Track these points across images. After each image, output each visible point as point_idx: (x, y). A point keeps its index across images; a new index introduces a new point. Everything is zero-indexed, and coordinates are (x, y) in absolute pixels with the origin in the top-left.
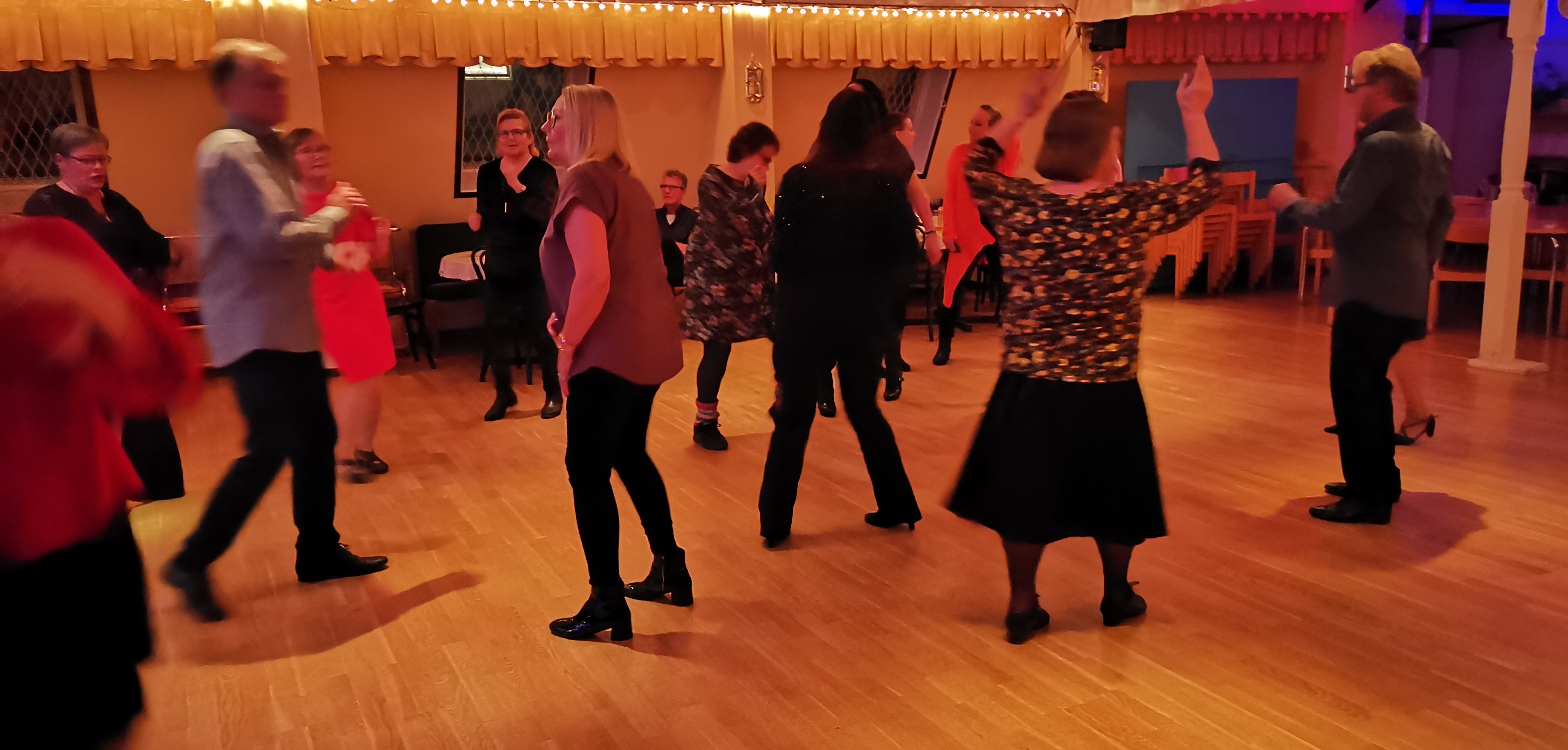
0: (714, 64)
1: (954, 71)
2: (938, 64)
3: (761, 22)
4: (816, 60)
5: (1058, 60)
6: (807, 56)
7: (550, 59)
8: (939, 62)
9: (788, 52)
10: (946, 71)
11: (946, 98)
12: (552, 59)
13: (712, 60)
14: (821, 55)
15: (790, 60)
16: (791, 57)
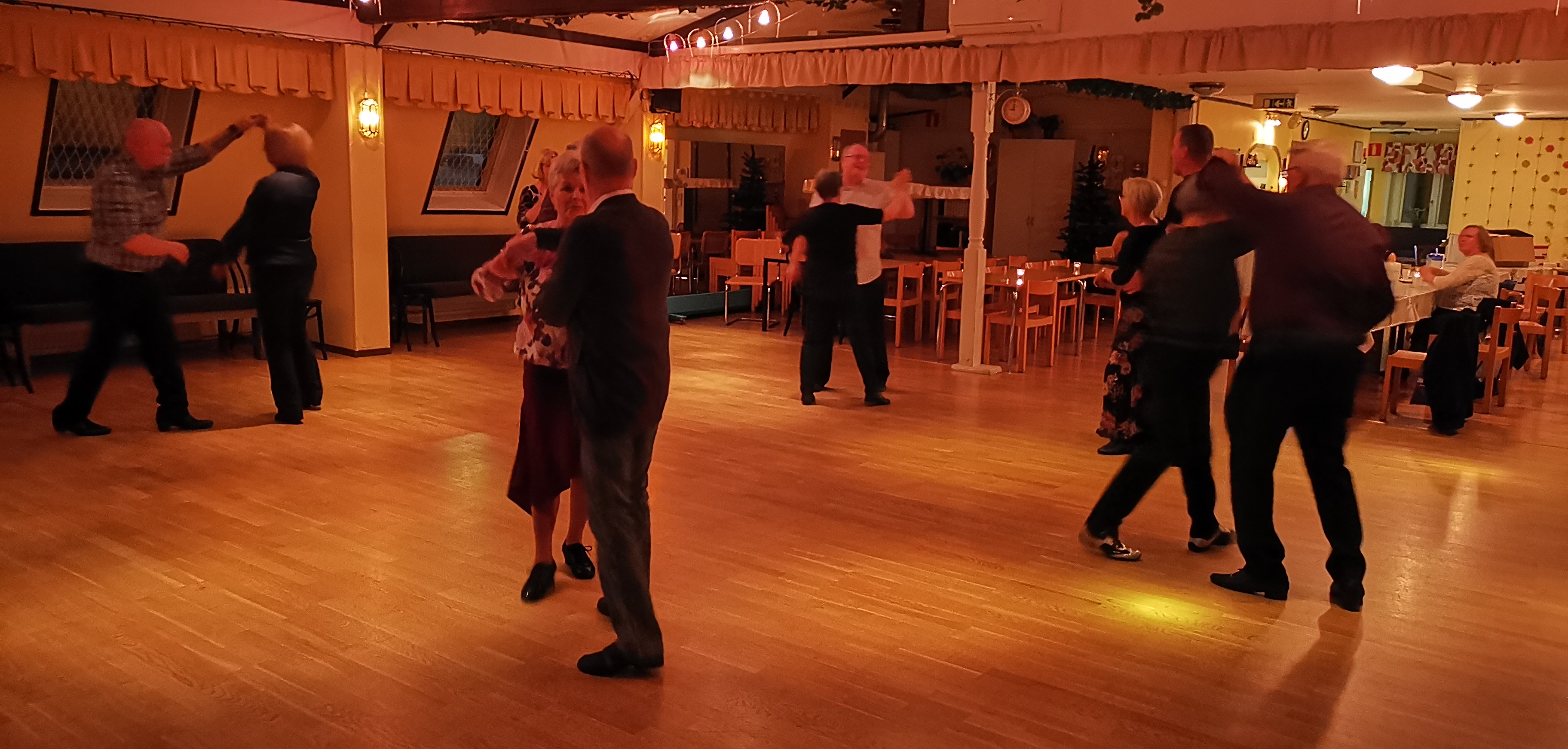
0: (324, 97)
1: (537, 121)
2: (527, 113)
4: (421, 101)
5: (624, 118)
6: (413, 96)
7: (159, 79)
8: (528, 112)
9: (395, 91)
10: (531, 119)
11: (529, 143)
12: (161, 80)
13: (323, 93)
16: (397, 96)
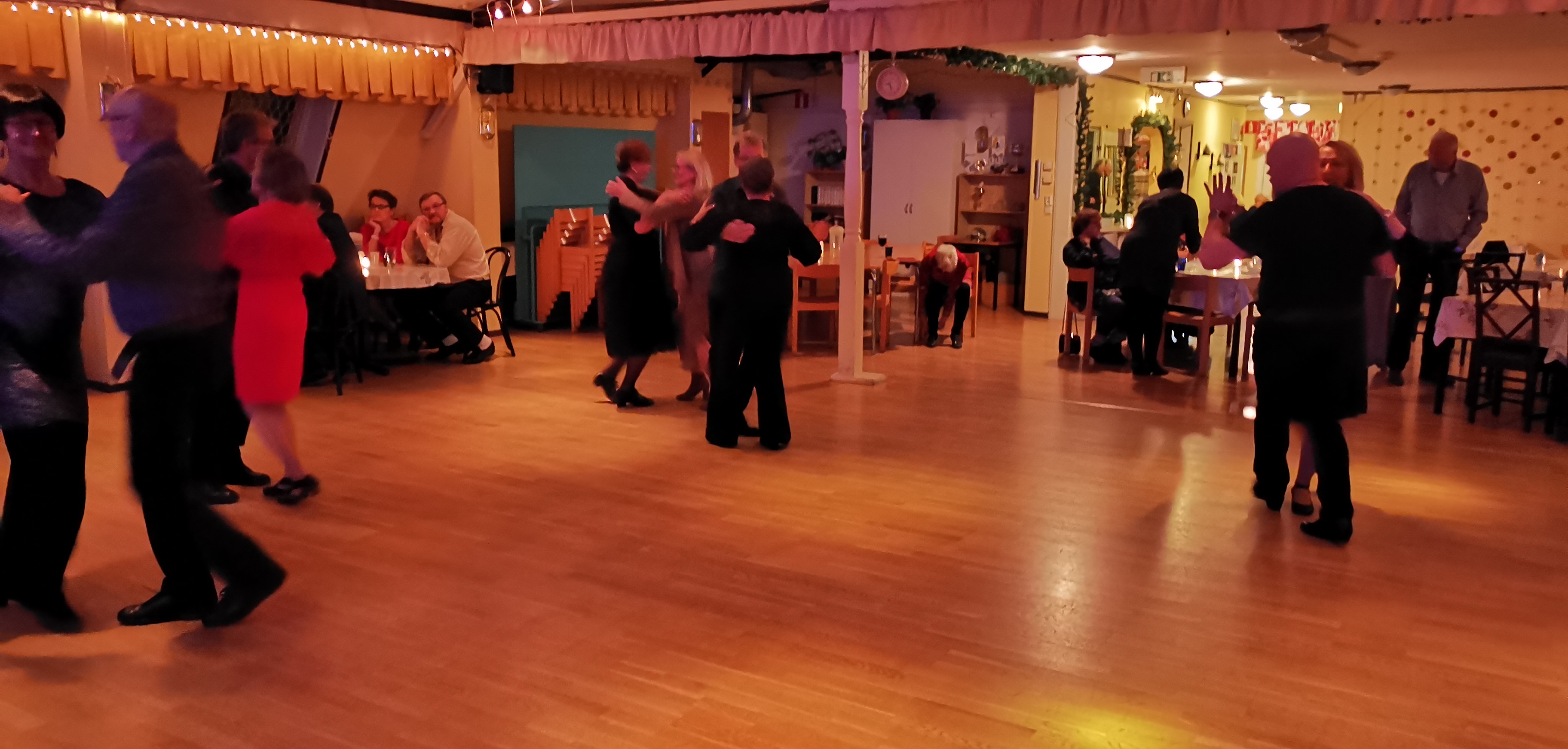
0: (55, 75)
1: (340, 103)
2: (324, 94)
3: (117, 30)
4: (185, 79)
5: (447, 99)
6: (174, 73)
8: (325, 92)
9: (151, 66)
10: (332, 101)
11: (332, 130)
13: (51, 70)
14: (190, 73)
15: (153, 77)
16: (153, 73)
